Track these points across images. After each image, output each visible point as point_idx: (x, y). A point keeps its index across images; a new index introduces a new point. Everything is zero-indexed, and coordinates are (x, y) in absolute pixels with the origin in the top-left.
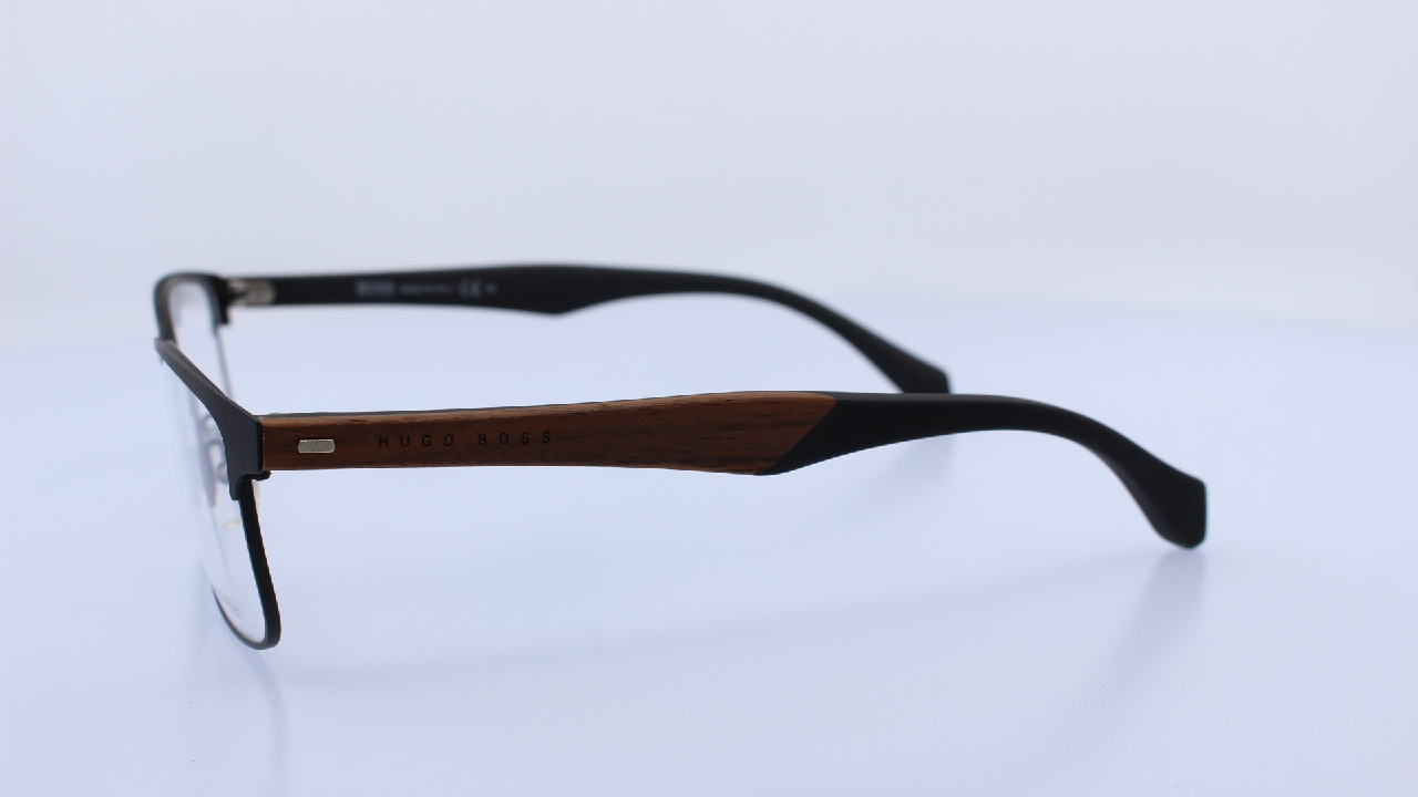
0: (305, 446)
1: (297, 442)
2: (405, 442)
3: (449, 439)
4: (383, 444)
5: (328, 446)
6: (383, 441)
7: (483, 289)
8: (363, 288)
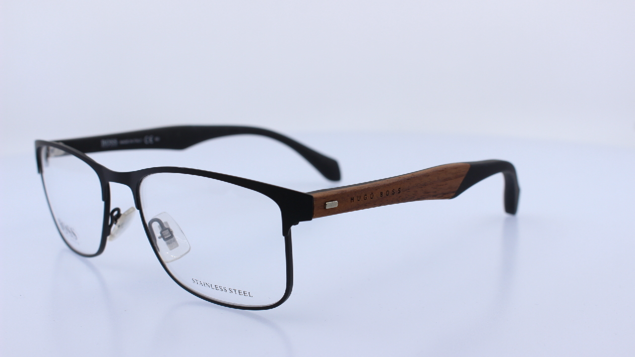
1: (325, 205)
2: (359, 199)
3: (372, 195)
4: (352, 200)
5: (335, 204)
7: (153, 140)
8: (104, 143)
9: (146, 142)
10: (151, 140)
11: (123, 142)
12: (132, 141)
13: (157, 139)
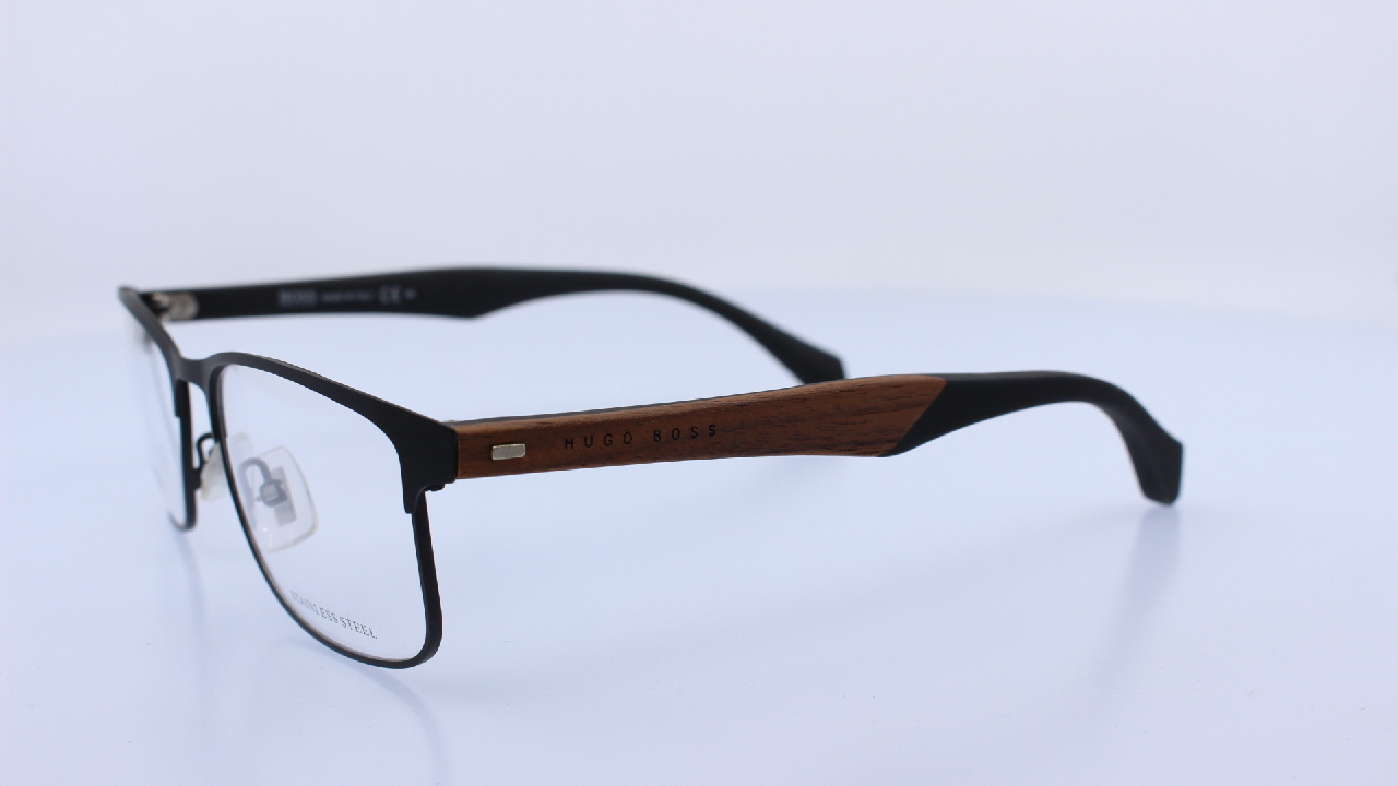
0: (500, 453)
1: (491, 450)
2: (589, 442)
3: (628, 437)
4: (569, 445)
5: (518, 451)
6: (569, 443)
7: (401, 295)
8: (285, 298)
9: (383, 296)
10: (395, 295)
11: (329, 298)
12: (350, 297)
13: (410, 294)
